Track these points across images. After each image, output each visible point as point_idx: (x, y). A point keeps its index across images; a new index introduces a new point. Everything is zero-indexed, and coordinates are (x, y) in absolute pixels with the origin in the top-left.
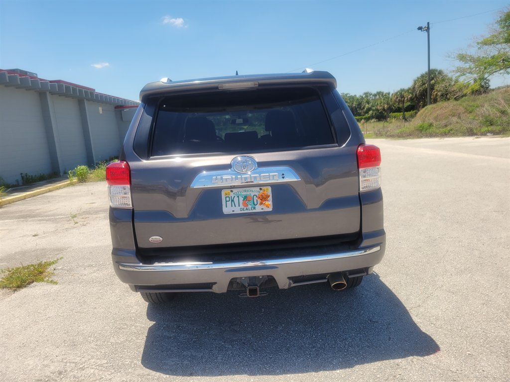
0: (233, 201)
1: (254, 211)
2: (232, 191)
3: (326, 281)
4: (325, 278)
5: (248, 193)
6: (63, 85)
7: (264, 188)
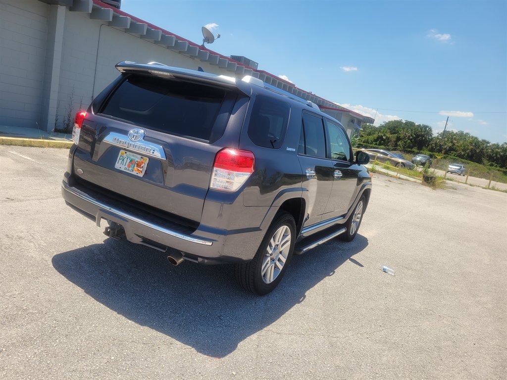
0: (123, 160)
1: (132, 173)
2: (126, 153)
3: (165, 251)
4: (165, 249)
5: (134, 158)
6: (264, 76)
7: (145, 158)
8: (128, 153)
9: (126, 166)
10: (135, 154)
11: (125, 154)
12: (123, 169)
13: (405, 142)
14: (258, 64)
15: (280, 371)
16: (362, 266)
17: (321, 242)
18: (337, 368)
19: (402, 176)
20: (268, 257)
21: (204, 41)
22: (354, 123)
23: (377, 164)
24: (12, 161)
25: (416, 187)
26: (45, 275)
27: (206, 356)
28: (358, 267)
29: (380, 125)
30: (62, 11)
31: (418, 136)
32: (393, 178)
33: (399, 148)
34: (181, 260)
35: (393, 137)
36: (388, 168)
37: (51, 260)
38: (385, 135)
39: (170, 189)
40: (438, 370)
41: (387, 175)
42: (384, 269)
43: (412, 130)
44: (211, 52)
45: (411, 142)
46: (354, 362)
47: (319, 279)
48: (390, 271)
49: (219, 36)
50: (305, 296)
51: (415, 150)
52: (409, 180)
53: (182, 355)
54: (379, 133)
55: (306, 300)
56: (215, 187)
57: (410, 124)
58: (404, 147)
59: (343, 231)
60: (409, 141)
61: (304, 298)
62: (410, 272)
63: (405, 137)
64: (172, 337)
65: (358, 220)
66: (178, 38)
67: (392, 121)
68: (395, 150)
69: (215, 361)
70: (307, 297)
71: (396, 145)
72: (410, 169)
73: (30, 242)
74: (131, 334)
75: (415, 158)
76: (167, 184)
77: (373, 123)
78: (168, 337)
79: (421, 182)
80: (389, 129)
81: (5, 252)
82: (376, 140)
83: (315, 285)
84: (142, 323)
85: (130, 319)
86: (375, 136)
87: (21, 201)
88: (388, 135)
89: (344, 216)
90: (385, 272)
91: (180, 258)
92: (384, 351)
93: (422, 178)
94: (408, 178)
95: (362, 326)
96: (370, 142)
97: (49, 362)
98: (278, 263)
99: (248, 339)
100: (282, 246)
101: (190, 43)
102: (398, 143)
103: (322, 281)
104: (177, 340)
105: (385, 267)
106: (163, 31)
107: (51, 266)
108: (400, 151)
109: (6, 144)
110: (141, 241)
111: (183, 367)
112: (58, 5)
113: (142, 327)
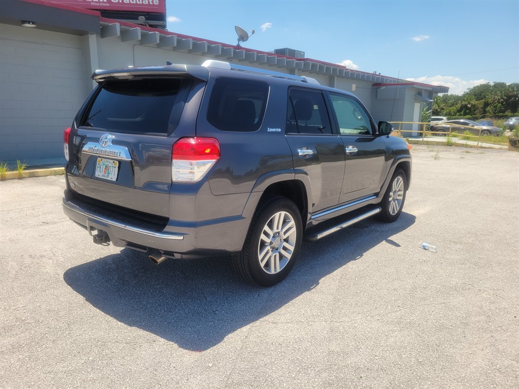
0: (100, 167)
1: (108, 179)
3: (146, 252)
4: (146, 250)
5: (108, 164)
6: (309, 63)
7: (115, 161)
8: (103, 160)
9: (103, 173)
10: (108, 160)
11: (101, 162)
12: (101, 177)
13: (495, 107)
14: (304, 53)
15: (263, 360)
16: (398, 245)
17: (345, 225)
18: (330, 353)
19: (484, 145)
20: (267, 246)
21: (239, 40)
22: (421, 95)
23: (455, 136)
24: (60, 188)
25: (500, 154)
26: (54, 288)
27: (186, 351)
28: (394, 247)
29: (463, 93)
30: (93, 39)
31: (509, 97)
32: (473, 149)
33: (488, 114)
34: (163, 258)
35: (480, 104)
36: (468, 138)
37: (63, 274)
38: (469, 103)
39: (140, 188)
40: (457, 348)
41: (466, 146)
42: (423, 246)
43: (501, 92)
44: (247, 50)
45: (503, 105)
46: (352, 345)
47: (340, 265)
48: (432, 248)
49: (253, 32)
50: (319, 283)
51: (508, 113)
52: (493, 148)
53: (162, 351)
54: (462, 102)
55: (319, 287)
56: (180, 180)
57: (499, 86)
58: (494, 113)
59: (377, 211)
60: (500, 105)
61: (317, 285)
62: (458, 246)
63: (494, 101)
64: (157, 334)
65: (401, 198)
66: (210, 42)
67: (478, 87)
68: (483, 117)
69: (195, 355)
70: (320, 284)
71: (485, 112)
72: (498, 135)
73: (50, 259)
74: (117, 335)
75: (506, 122)
76: (136, 184)
77: (447, 92)
78: (153, 335)
79: (507, 147)
80: (475, 95)
81: (23, 270)
82: (459, 111)
83: (334, 271)
84: (131, 323)
85: (120, 321)
86: (459, 106)
87: (55, 223)
88: (474, 102)
89: (377, 195)
90: (425, 249)
91: (161, 257)
92: (393, 331)
93: (508, 144)
94: (492, 145)
95: (376, 308)
96: (453, 114)
97: (29, 365)
98: (283, 252)
99: (238, 331)
100: (285, 233)
101: (224, 45)
102: (487, 109)
103: (344, 266)
104: (161, 337)
105: (424, 244)
106: (194, 38)
107: (62, 279)
108: (490, 117)
109: (58, 174)
110: (126, 244)
111: (159, 362)
112: (88, 34)
113: (129, 328)
